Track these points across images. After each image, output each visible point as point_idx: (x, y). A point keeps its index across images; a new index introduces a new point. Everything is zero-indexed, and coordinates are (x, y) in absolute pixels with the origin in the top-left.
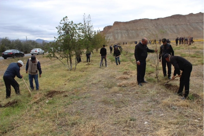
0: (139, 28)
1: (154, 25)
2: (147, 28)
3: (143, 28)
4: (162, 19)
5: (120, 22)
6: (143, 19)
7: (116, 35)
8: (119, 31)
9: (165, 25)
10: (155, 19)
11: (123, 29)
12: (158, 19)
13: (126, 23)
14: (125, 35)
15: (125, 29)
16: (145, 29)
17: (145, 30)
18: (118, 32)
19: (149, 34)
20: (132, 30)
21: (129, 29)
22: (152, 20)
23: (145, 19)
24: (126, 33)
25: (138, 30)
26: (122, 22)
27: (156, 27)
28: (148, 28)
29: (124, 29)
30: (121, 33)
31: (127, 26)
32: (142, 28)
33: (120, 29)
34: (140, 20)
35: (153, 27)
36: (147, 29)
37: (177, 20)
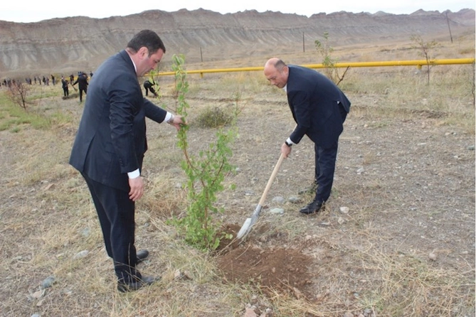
0: (66, 40)
1: (104, 34)
2: (85, 39)
3: (76, 39)
4: (121, 18)
5: (12, 24)
6: (74, 18)
7: (5, 57)
8: (11, 47)
9: (128, 33)
10: (105, 19)
11: (25, 41)
12: (112, 19)
13: (32, 26)
14: (29, 56)
15: (28, 41)
16: (83, 43)
17: (81, 45)
18: (11, 49)
19: (92, 56)
20: (49, 44)
21: (41, 42)
22: (96, 20)
23: (79, 17)
24: (32, 52)
25: (63, 44)
26: (17, 24)
27: (107, 38)
28: (88, 39)
29: (26, 43)
30: (19, 53)
31: (34, 35)
32: (73, 39)
33: (14, 42)
34: (67, 19)
35: (100, 37)
36: (87, 42)
37: (155, 22)
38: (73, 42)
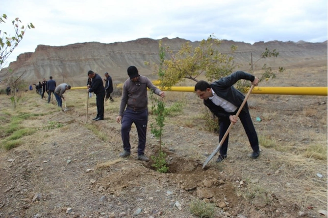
0: (83, 58)
1: (110, 54)
2: (97, 58)
3: (90, 57)
4: (122, 43)
5: (49, 47)
6: (89, 43)
7: (42, 69)
8: (47, 62)
9: (127, 54)
10: (111, 44)
11: (55, 59)
12: (116, 43)
13: (61, 48)
14: (57, 69)
15: (58, 58)
16: (95, 60)
17: (94, 61)
18: (46, 64)
19: (101, 69)
20: (71, 61)
21: (66, 59)
22: (105, 45)
23: (93, 42)
24: (60, 65)
25: (81, 61)
26: (52, 47)
27: (112, 57)
28: (98, 57)
29: (56, 60)
30: (51, 66)
31: (62, 54)
32: (88, 57)
33: (48, 59)
34: (85, 44)
35: (107, 56)
36: (98, 59)
37: (145, 47)
38: (88, 59)
